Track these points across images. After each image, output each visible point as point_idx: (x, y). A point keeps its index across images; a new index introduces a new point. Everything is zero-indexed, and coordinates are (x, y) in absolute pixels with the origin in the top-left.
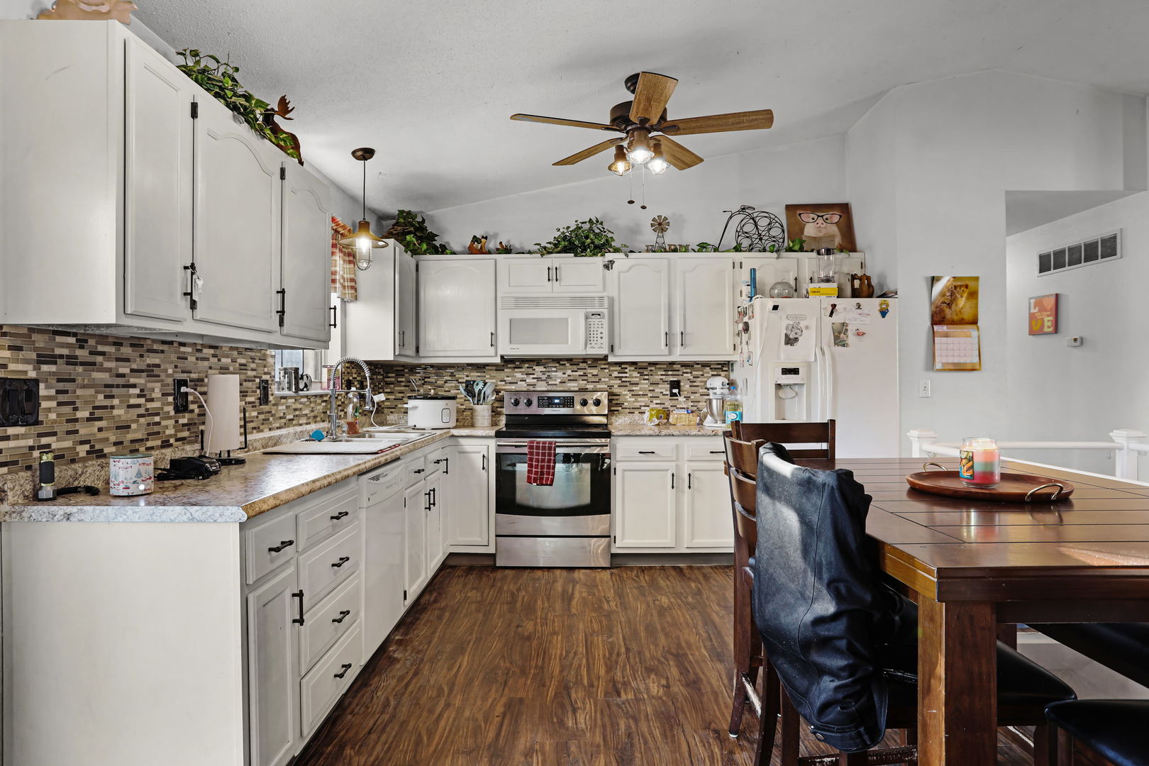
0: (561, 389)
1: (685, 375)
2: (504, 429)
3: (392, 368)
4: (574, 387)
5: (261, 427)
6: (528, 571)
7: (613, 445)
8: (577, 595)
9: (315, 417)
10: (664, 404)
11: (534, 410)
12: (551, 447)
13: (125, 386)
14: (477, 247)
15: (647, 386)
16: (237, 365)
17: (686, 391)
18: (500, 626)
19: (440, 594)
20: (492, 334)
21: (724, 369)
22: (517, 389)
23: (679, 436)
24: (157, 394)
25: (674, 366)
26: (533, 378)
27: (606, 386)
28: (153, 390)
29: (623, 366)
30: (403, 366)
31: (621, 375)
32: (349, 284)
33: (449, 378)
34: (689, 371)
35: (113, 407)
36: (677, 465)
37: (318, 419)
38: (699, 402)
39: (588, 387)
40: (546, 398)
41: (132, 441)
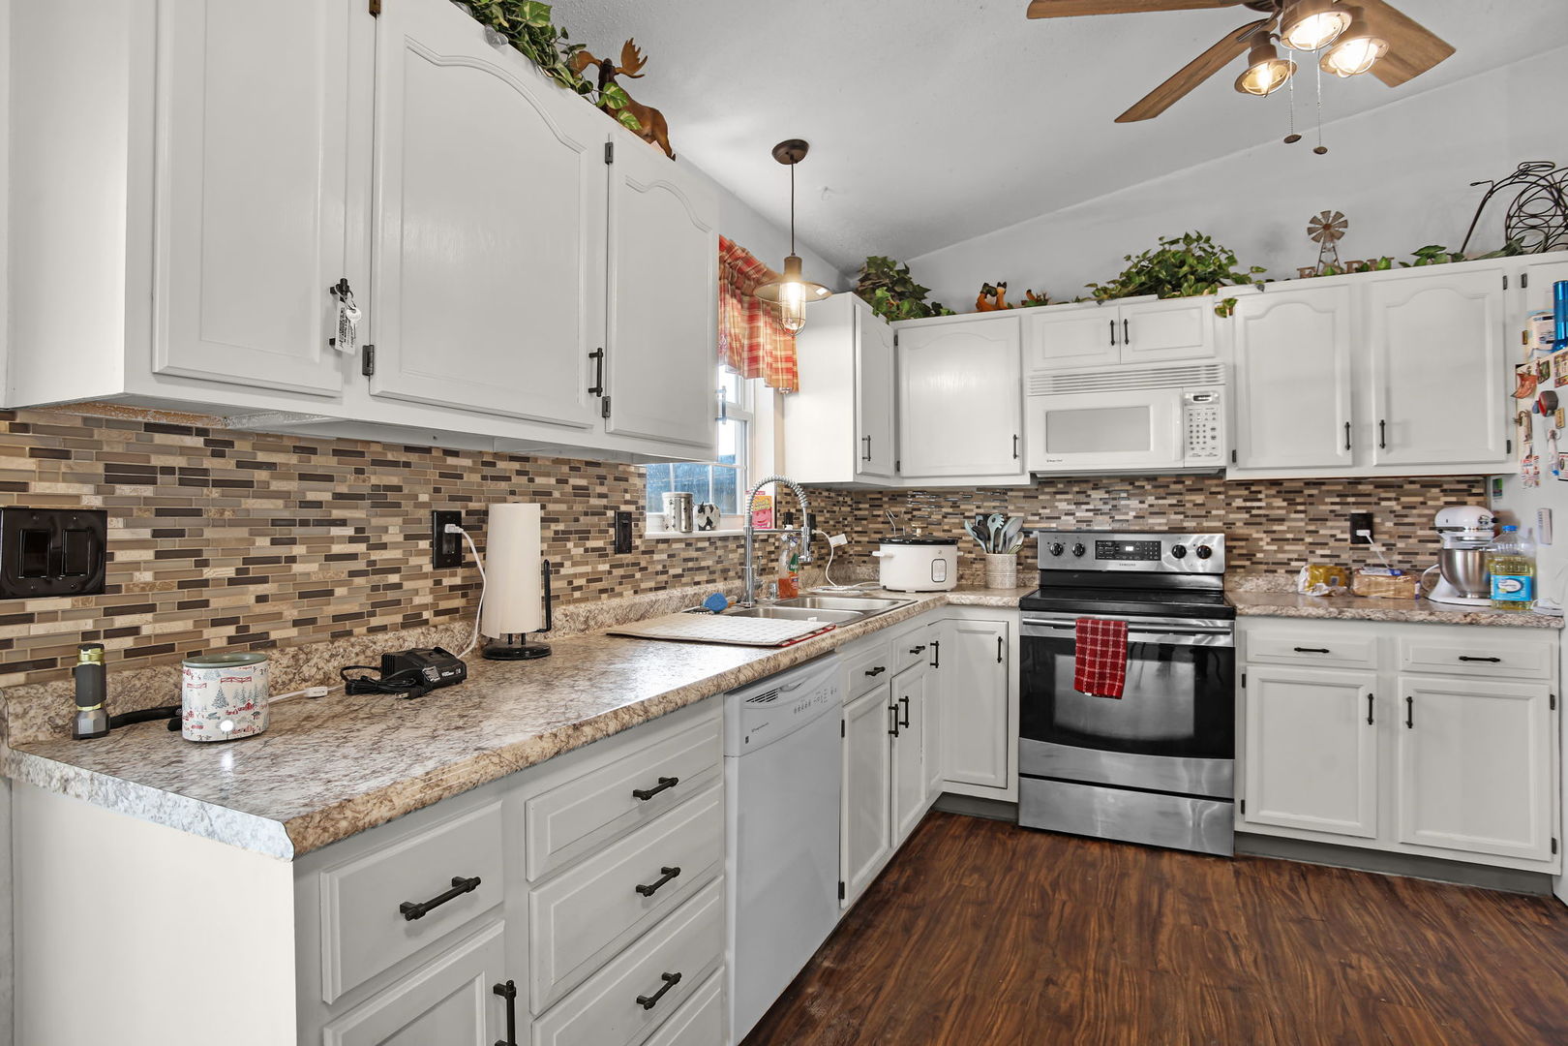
0: (1137, 528)
1: (1383, 503)
2: (1037, 595)
3: (865, 496)
4: (1160, 524)
5: (618, 589)
6: (1074, 842)
7: (1240, 632)
8: (1168, 919)
9: (725, 571)
10: (1338, 556)
11: (1090, 562)
12: (1120, 631)
13: (319, 523)
14: (991, 299)
15: (1302, 524)
16: (568, 489)
17: (1385, 533)
18: (1014, 973)
19: (917, 873)
20: (1015, 438)
21: (1474, 491)
22: (1060, 528)
23: (1383, 621)
24: (394, 534)
25: (1360, 487)
26: (1087, 510)
27: (1221, 524)
28: (385, 530)
29: (1253, 488)
30: (880, 492)
31: (1248, 504)
32: (785, 365)
33: (950, 510)
34: (1393, 495)
35: (292, 559)
36: (1378, 677)
37: (732, 574)
38: (1417, 554)
39: (1185, 524)
40: (1110, 544)
41: (337, 618)
